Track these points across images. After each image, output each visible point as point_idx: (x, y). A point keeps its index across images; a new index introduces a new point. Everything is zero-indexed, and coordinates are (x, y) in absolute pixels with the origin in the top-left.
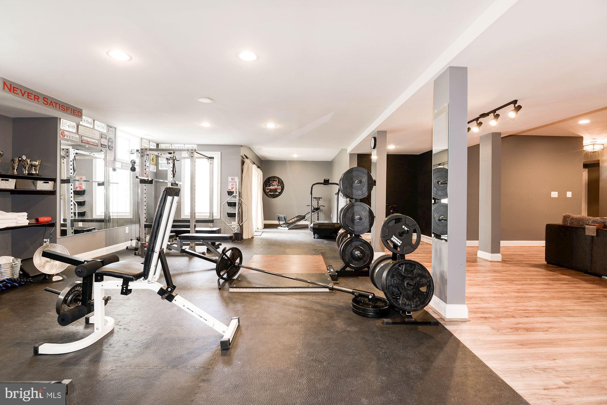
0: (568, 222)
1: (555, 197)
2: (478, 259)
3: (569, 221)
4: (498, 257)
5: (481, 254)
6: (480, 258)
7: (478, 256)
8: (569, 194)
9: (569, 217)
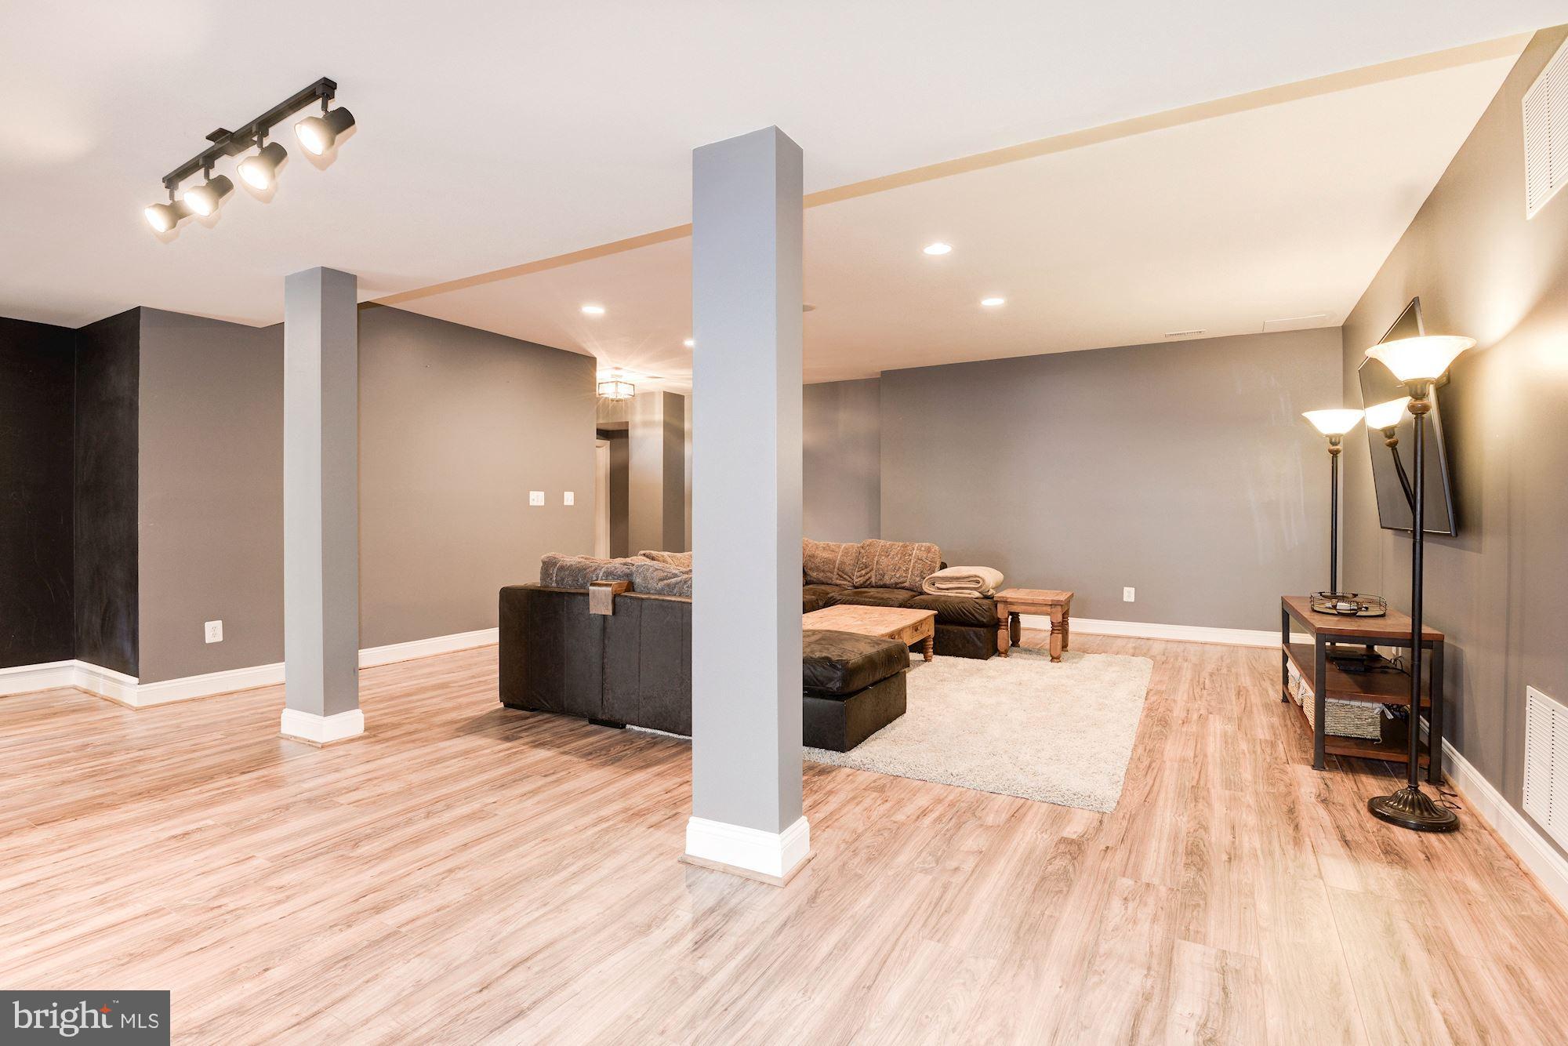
0: (551, 579)
1: (539, 504)
2: (283, 743)
3: (554, 575)
4: (351, 723)
5: (296, 723)
6: (288, 738)
7: (286, 728)
8: (569, 498)
9: (555, 564)
